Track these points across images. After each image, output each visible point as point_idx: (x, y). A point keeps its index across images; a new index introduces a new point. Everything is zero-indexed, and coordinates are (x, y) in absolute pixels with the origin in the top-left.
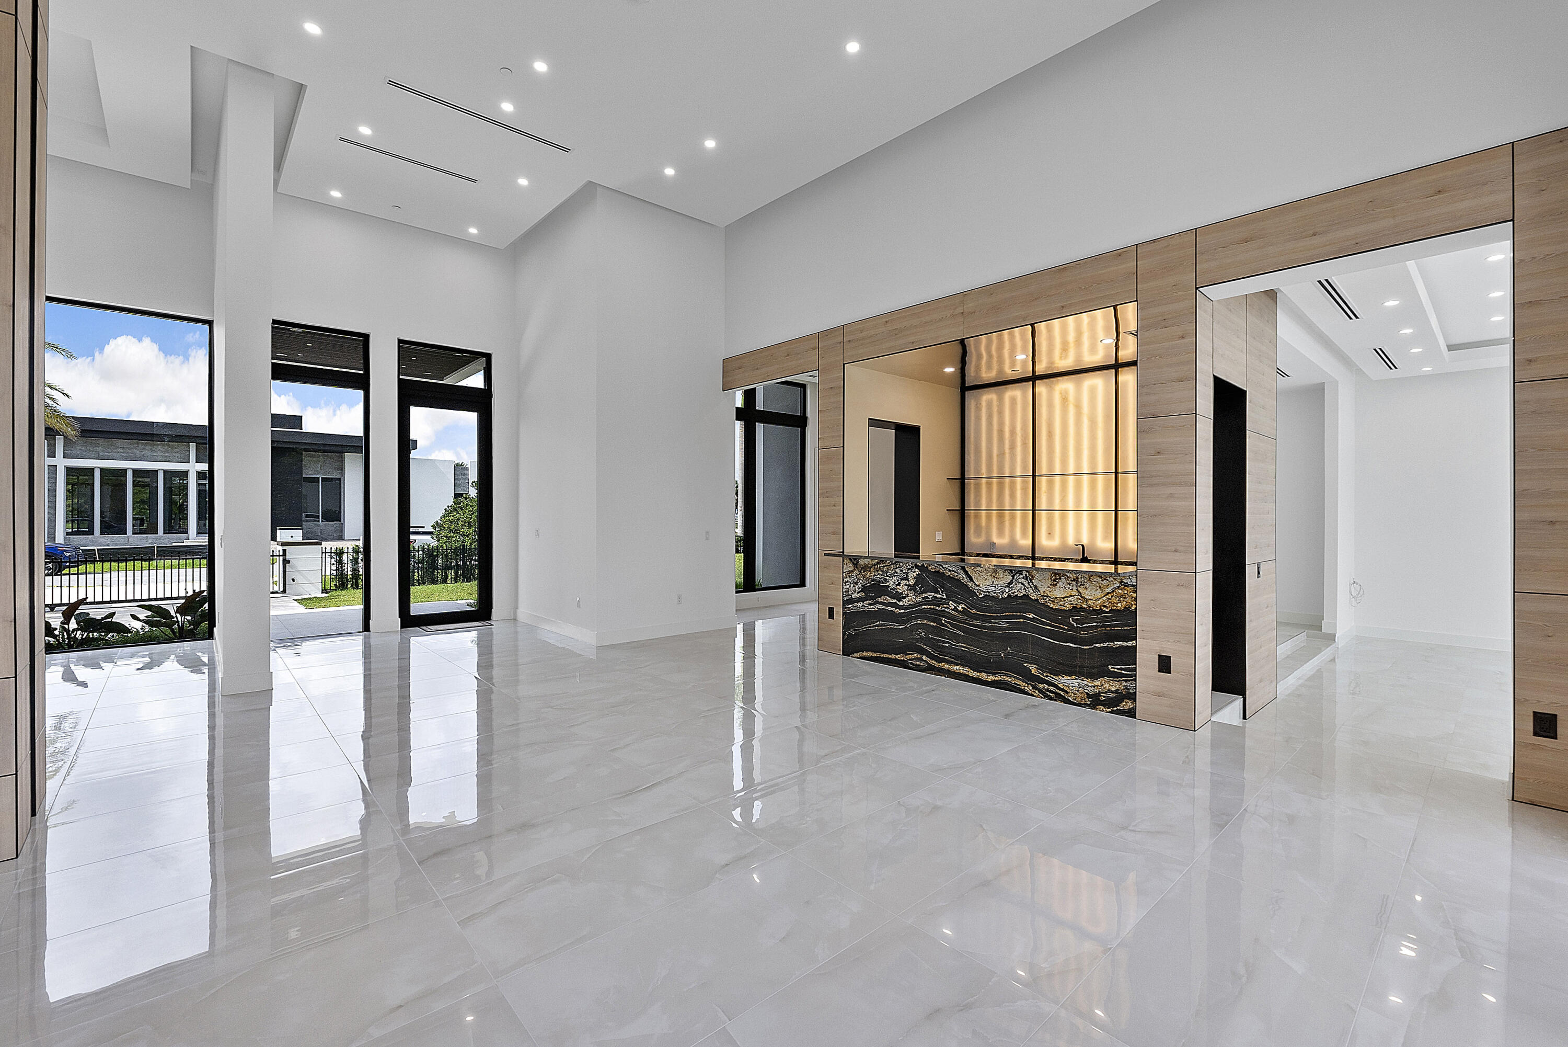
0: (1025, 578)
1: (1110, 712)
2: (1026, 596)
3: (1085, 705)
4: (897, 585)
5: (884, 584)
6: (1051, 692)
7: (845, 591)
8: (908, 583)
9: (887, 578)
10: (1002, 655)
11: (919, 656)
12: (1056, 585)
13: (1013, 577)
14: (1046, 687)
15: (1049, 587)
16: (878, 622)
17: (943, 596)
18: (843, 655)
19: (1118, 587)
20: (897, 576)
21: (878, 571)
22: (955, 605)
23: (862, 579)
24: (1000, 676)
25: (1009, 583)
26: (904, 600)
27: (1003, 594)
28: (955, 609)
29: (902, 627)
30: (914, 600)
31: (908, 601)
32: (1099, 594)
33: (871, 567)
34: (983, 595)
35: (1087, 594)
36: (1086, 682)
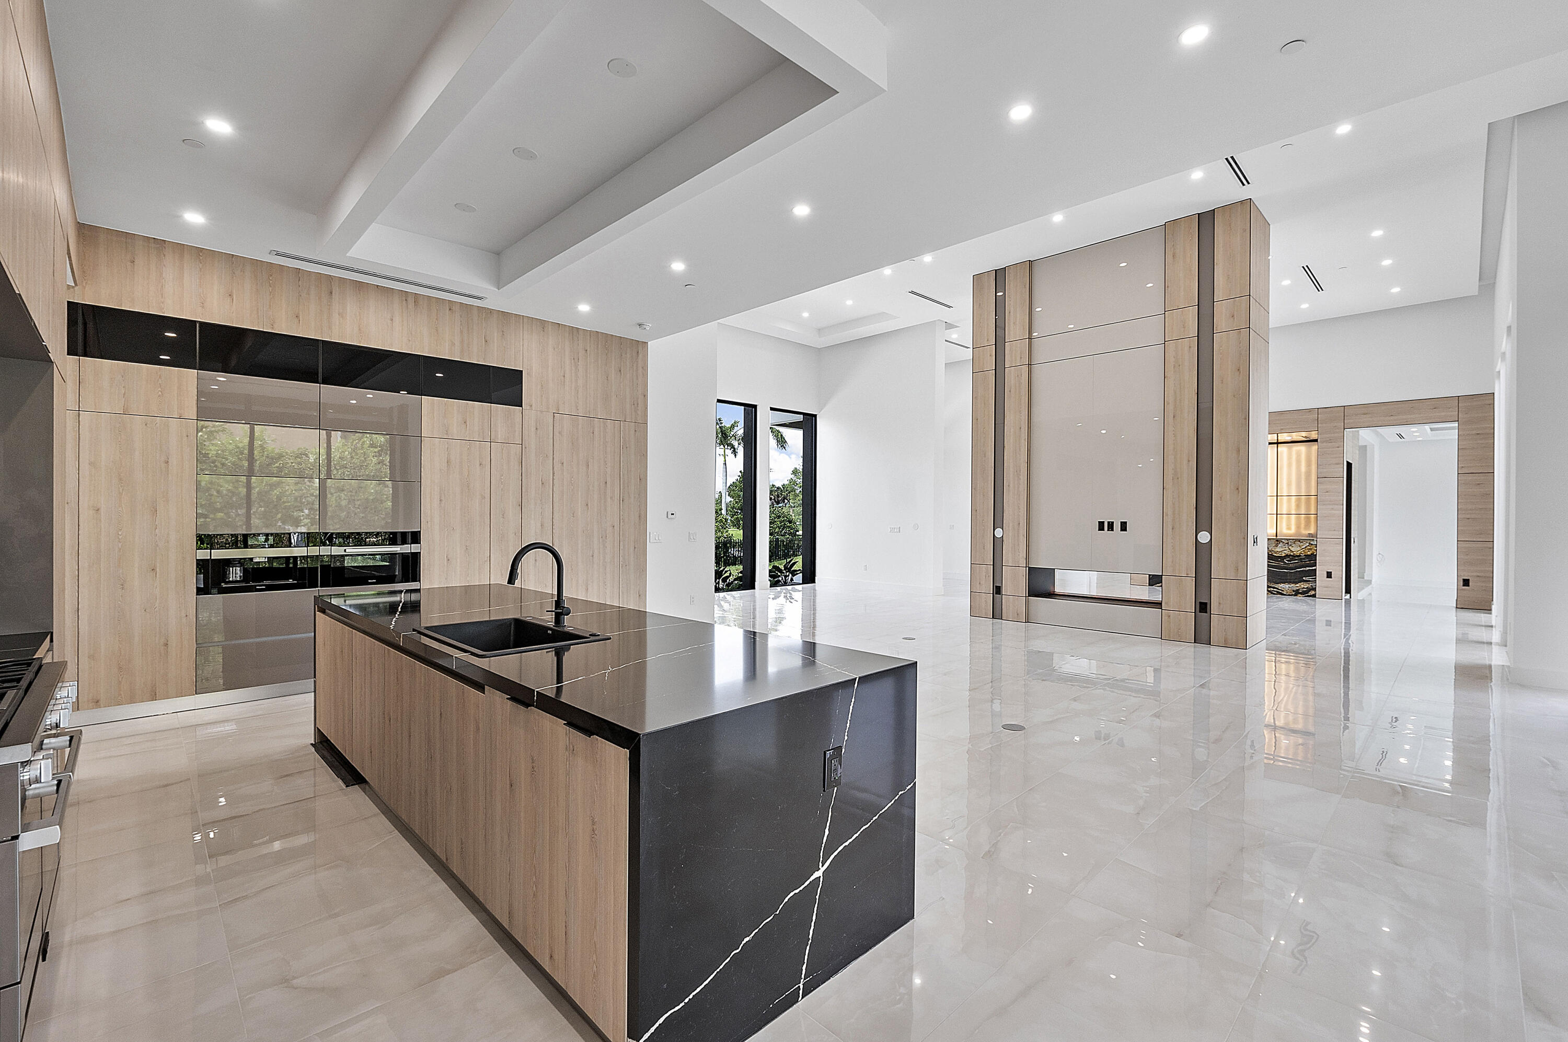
1: (1303, 597)
3: (1292, 595)
6: (1275, 591)
12: (1276, 546)
14: (1272, 589)
19: (1308, 546)
32: (1299, 549)
35: (1293, 549)
36: (1292, 585)
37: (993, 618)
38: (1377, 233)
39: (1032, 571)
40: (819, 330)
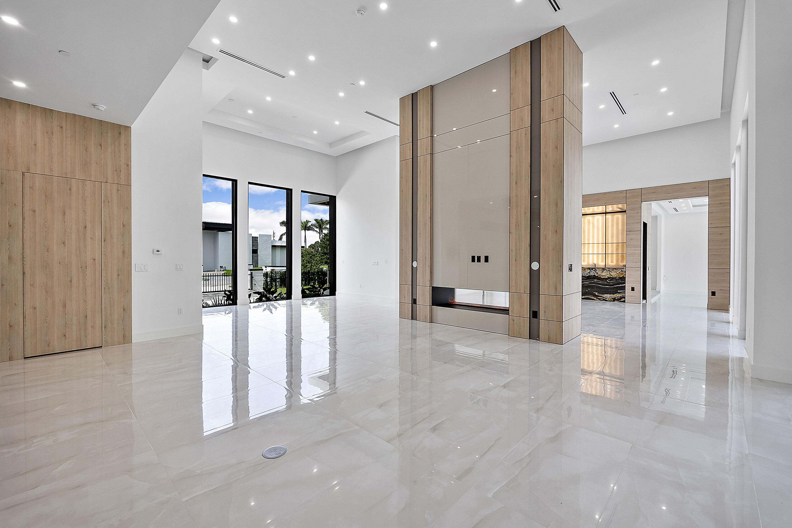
0: (594, 271)
1: (618, 302)
2: (594, 275)
3: (612, 301)
6: (602, 299)
10: (587, 291)
12: (603, 272)
13: (590, 271)
14: (600, 298)
15: (601, 273)
19: (621, 272)
27: (587, 275)
32: (615, 273)
35: (612, 274)
36: (612, 295)
37: (412, 319)
38: (656, 63)
39: (435, 290)
40: (330, 144)
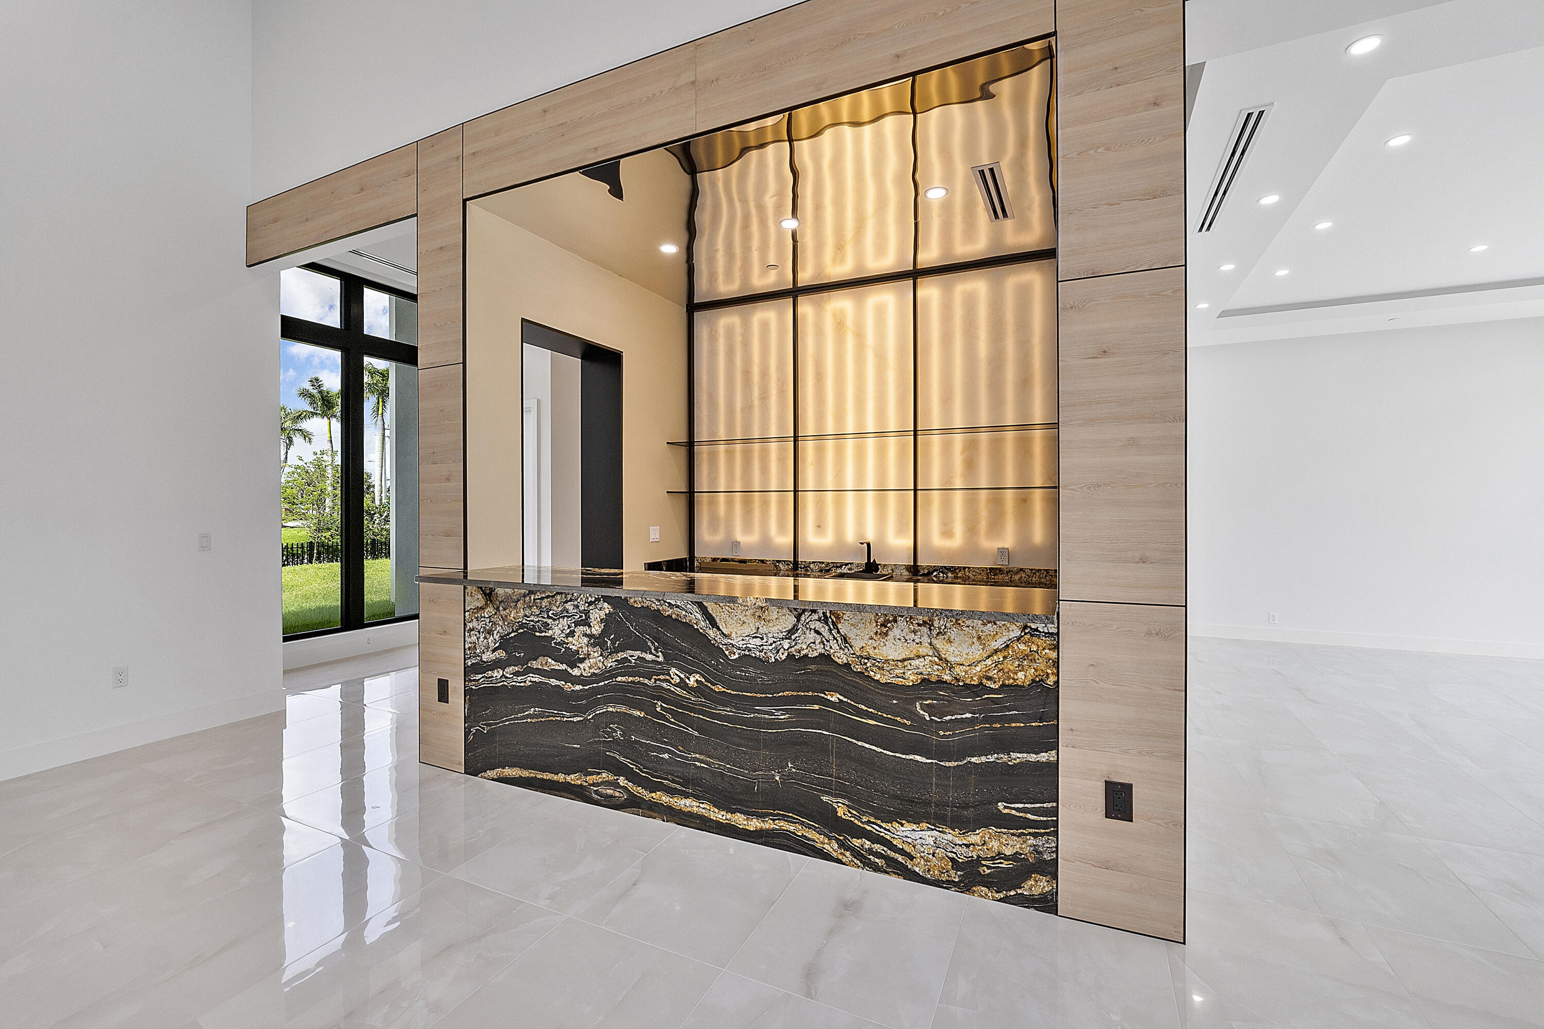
0: (824, 619)
1: (1000, 900)
2: (825, 658)
4: (567, 636)
5: (543, 634)
6: (877, 855)
7: (469, 648)
8: (588, 632)
9: (549, 621)
10: (777, 778)
11: (611, 778)
12: (886, 634)
13: (798, 618)
14: (867, 844)
15: (871, 638)
16: (532, 709)
17: (658, 657)
18: (466, 773)
19: (1018, 638)
20: (568, 617)
21: (530, 607)
22: (682, 676)
23: (501, 624)
24: (774, 820)
25: (789, 631)
26: (581, 666)
27: (778, 652)
28: (683, 685)
29: (579, 719)
30: (600, 665)
31: (590, 668)
32: (977, 652)
33: (518, 600)
34: (737, 656)
35: (952, 652)
36: (950, 836)
